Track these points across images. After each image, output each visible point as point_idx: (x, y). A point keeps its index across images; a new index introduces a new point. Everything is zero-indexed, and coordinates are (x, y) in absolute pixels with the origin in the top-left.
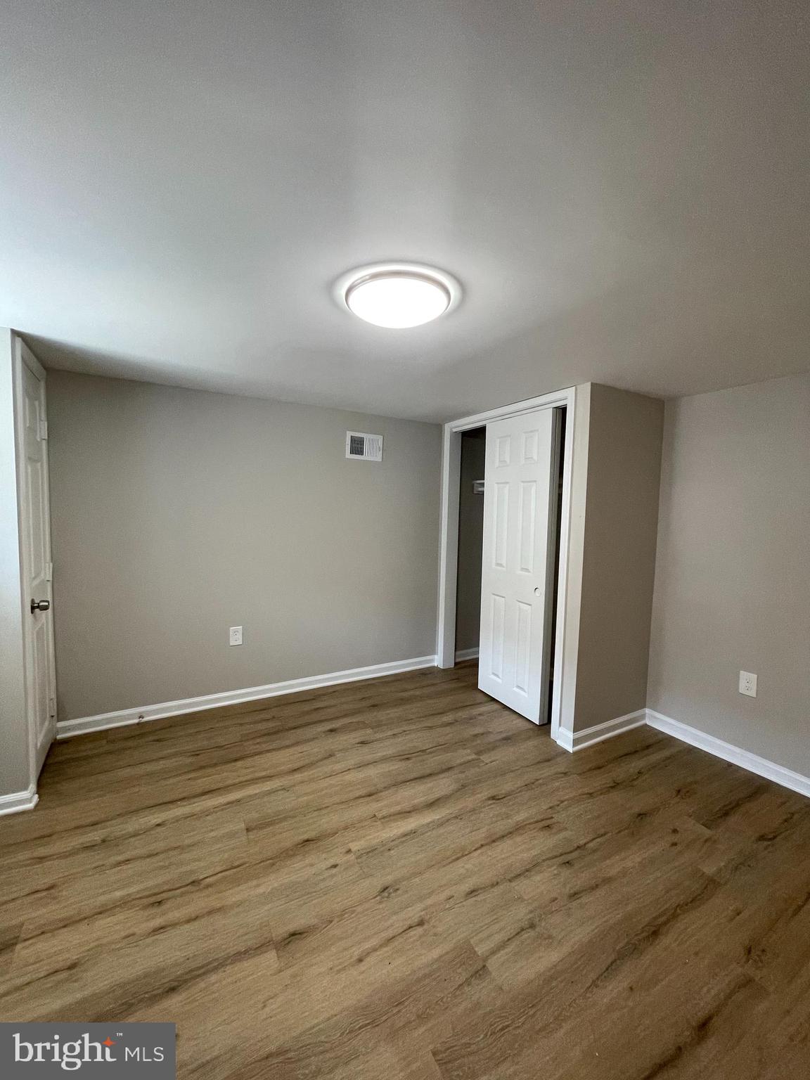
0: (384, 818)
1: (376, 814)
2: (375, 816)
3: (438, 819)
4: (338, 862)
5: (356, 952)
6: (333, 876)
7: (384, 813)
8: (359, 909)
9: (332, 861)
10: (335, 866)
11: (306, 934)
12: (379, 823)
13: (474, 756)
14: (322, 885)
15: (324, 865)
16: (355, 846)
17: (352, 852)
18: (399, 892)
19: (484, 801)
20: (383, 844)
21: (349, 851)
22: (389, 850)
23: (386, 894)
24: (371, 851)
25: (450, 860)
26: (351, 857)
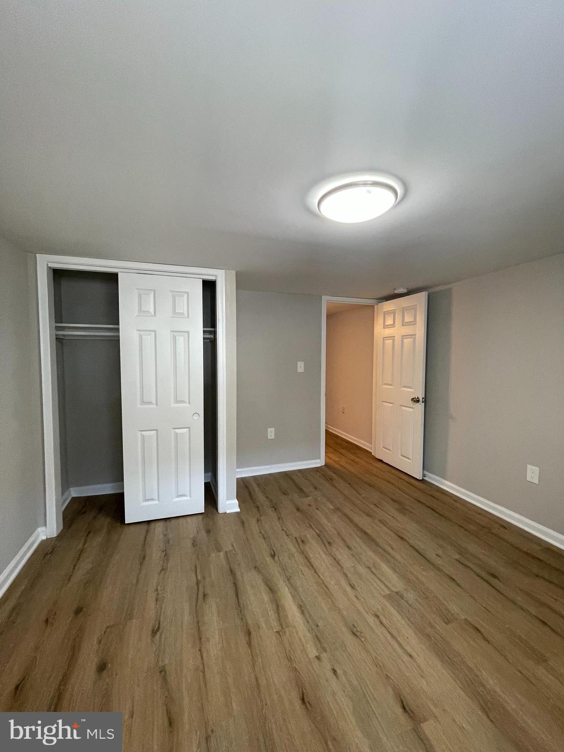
0: (281, 625)
1: (275, 630)
2: (278, 632)
3: (288, 589)
4: (329, 667)
5: (406, 658)
6: (345, 673)
7: (275, 624)
8: (373, 654)
9: (330, 674)
10: (335, 671)
11: (402, 697)
12: (287, 630)
13: (222, 554)
14: (355, 683)
15: (333, 681)
16: (313, 652)
17: (319, 655)
18: (356, 625)
20: (311, 630)
21: (318, 658)
22: (317, 626)
23: (358, 634)
24: (318, 639)
25: (327, 590)
26: (324, 656)
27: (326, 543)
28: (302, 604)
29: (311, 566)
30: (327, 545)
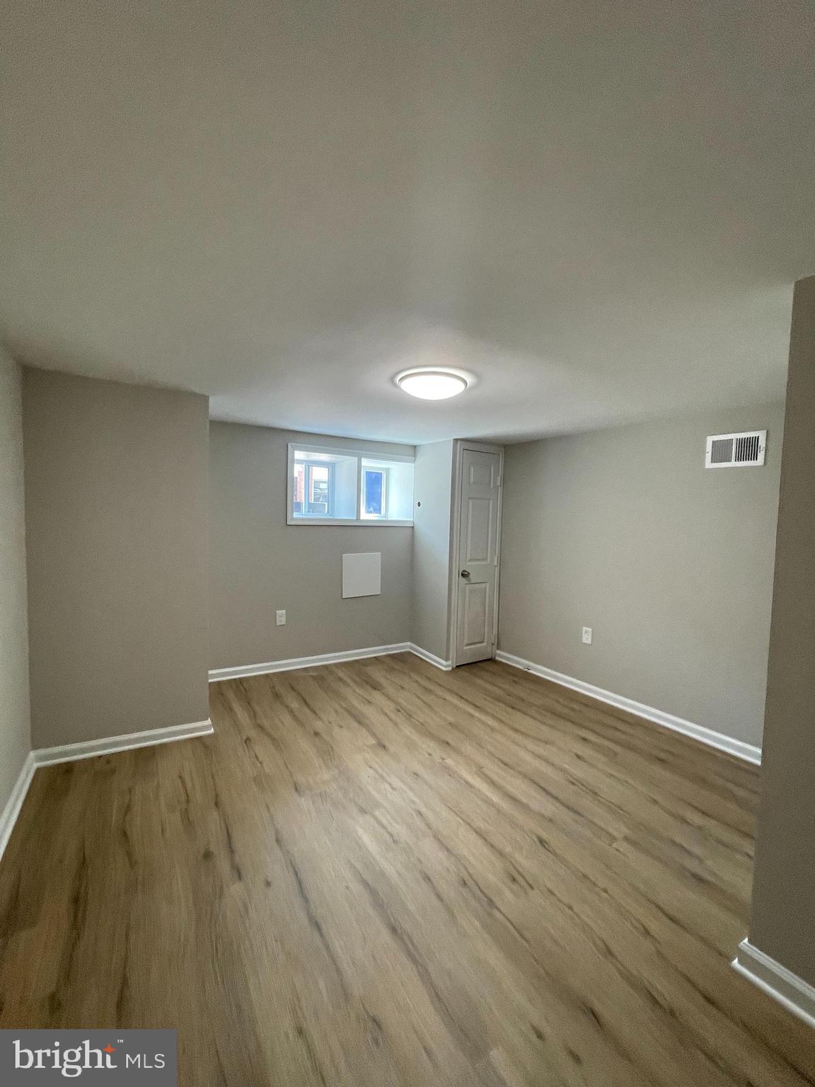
0: (483, 773)
1: (486, 769)
2: (482, 768)
12: (476, 770)
19: (531, 832)
25: (448, 804)
27: (470, 882)
28: (472, 789)
29: (479, 833)
30: (467, 878)
